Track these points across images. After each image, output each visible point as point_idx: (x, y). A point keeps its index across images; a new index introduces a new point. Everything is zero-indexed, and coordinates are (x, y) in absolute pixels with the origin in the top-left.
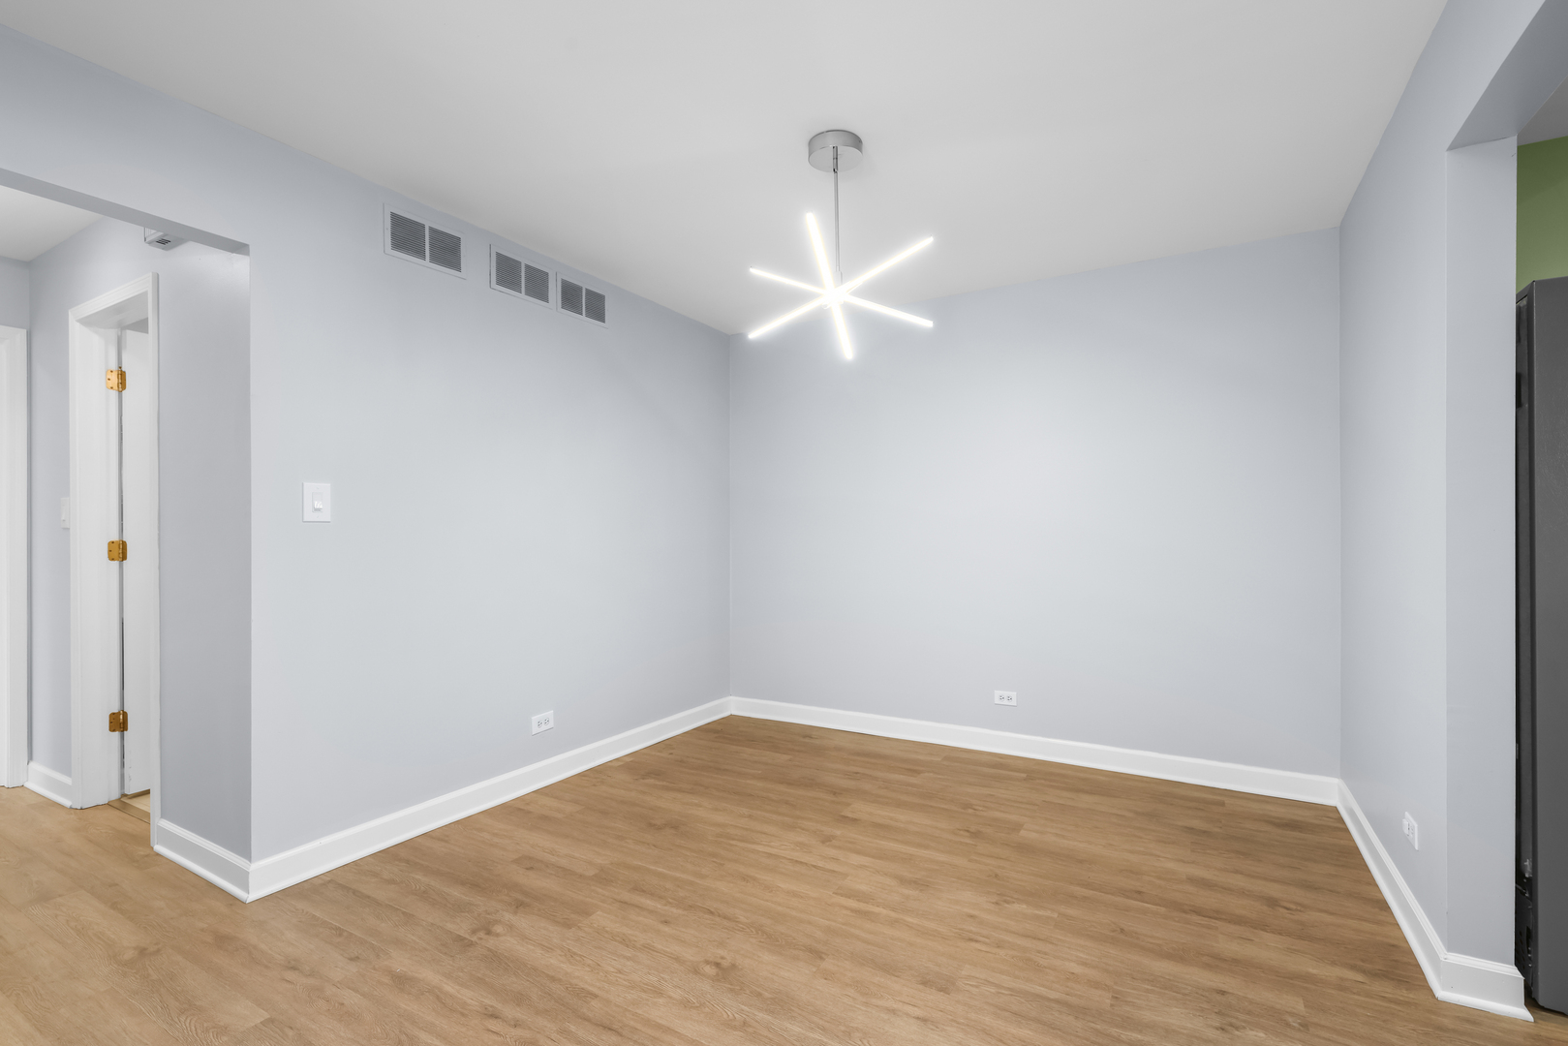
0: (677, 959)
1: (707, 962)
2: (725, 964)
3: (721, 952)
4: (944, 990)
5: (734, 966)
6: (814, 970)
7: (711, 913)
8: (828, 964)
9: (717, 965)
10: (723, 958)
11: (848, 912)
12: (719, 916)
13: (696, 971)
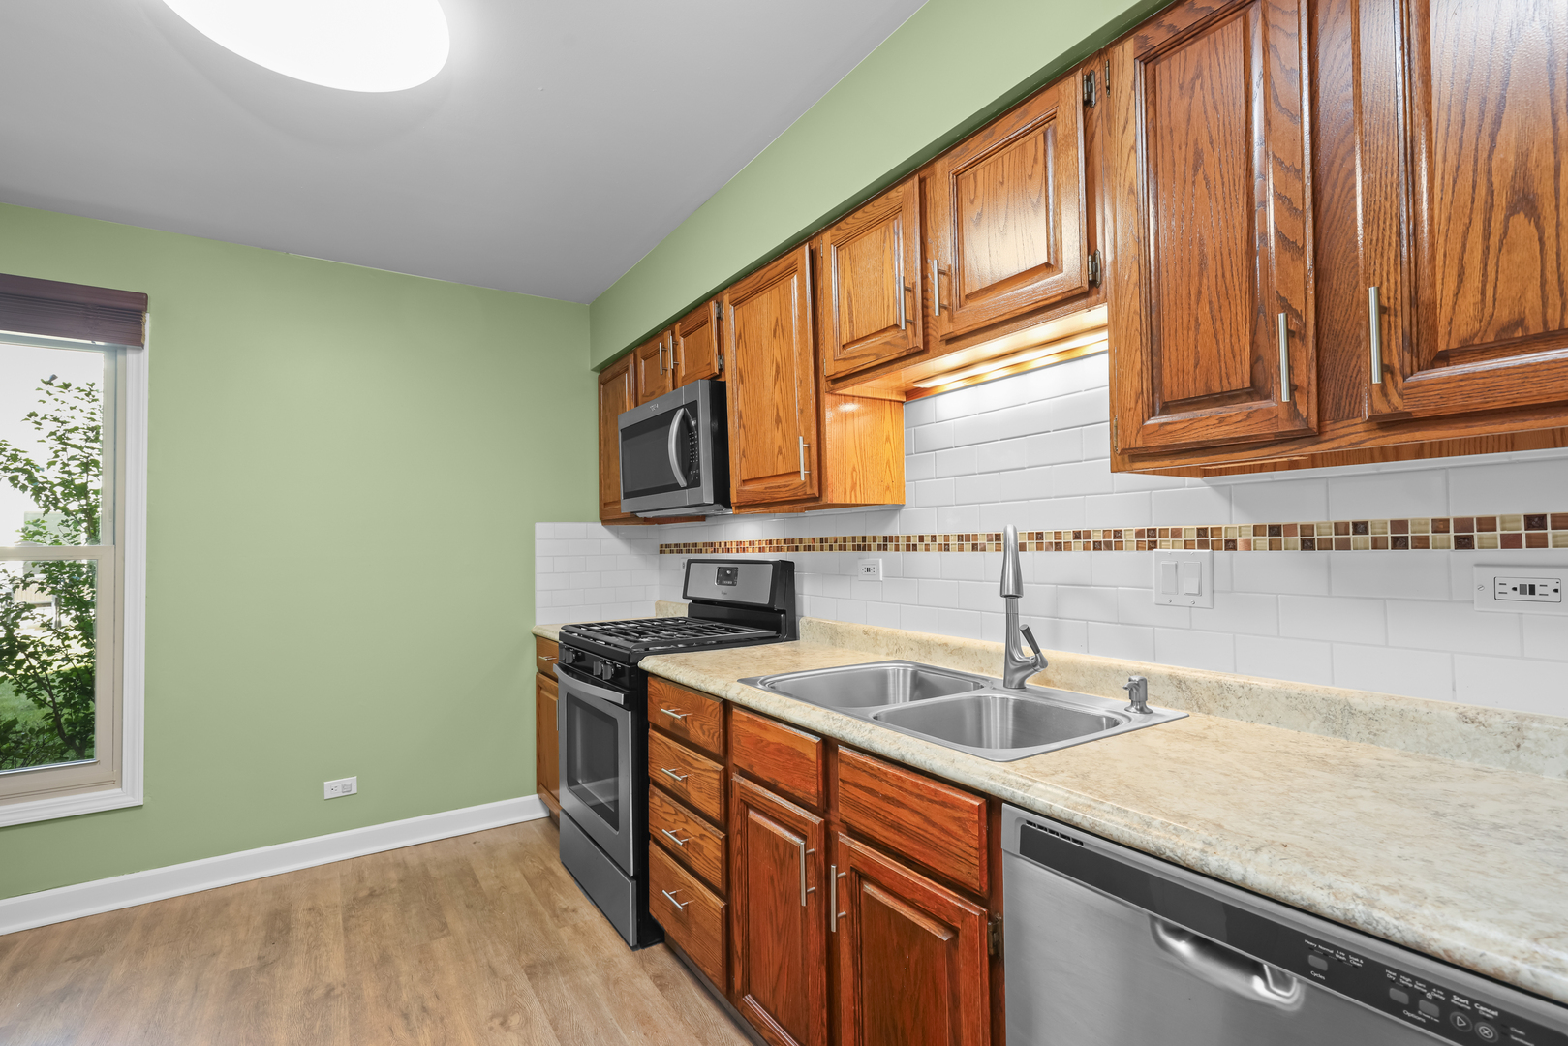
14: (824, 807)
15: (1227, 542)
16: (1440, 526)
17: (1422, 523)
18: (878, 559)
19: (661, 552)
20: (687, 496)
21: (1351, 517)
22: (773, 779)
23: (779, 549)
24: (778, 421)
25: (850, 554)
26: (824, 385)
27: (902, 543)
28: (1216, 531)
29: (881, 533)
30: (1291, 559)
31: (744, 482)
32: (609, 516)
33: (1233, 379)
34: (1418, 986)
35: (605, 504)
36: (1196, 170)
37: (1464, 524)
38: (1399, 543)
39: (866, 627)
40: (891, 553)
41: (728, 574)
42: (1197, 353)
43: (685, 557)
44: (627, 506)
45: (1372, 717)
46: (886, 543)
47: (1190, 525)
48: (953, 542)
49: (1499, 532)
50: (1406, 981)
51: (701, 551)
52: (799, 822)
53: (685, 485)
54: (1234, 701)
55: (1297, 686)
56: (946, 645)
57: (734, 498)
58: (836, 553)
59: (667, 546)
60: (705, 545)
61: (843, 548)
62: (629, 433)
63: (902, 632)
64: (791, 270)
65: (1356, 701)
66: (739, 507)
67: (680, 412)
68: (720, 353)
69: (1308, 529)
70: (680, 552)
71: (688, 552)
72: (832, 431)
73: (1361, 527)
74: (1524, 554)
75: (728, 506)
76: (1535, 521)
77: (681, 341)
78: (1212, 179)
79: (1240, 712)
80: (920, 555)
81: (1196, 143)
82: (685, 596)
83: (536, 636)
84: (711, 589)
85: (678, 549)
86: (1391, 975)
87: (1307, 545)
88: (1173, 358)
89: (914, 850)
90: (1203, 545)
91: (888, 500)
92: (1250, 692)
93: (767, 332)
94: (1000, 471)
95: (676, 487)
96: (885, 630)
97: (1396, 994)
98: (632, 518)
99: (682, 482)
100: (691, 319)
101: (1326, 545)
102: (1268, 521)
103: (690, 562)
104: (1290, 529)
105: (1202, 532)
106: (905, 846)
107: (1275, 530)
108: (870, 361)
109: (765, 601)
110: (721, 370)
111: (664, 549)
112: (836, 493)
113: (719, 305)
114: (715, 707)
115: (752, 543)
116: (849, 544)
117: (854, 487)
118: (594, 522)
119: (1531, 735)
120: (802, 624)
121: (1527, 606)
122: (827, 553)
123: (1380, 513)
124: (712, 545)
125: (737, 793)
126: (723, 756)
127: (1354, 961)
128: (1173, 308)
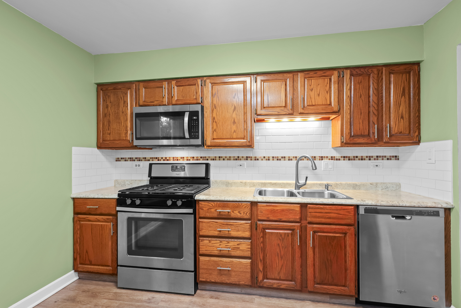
14: (301, 221)
15: (336, 159)
16: (367, 157)
17: (365, 156)
18: (244, 162)
19: (117, 161)
21: (355, 155)
22: (279, 219)
24: (234, 123)
25: (233, 161)
27: (253, 158)
28: (334, 157)
30: (347, 162)
31: (214, 139)
33: (365, 133)
34: (425, 211)
35: (105, 141)
36: (360, 97)
37: (370, 157)
38: (362, 159)
39: (241, 181)
41: (178, 167)
42: (360, 128)
45: (359, 186)
46: (247, 158)
47: (330, 156)
48: (271, 158)
49: (374, 158)
50: (424, 211)
51: (148, 160)
52: (290, 226)
53: (189, 137)
54: (339, 186)
55: (349, 182)
56: (271, 183)
58: (226, 161)
59: (123, 158)
60: (152, 158)
61: (229, 159)
62: (141, 115)
63: (255, 181)
65: (357, 184)
67: (188, 113)
68: (202, 97)
69: (349, 157)
70: (133, 161)
71: (139, 160)
73: (357, 157)
74: (376, 161)
75: (204, 145)
76: (377, 157)
78: (363, 100)
79: (340, 188)
80: (260, 161)
81: (360, 93)
82: (150, 177)
83: (72, 198)
85: (131, 159)
86: (422, 211)
87: (349, 160)
88: (355, 128)
89: (335, 221)
90: (332, 159)
92: (341, 184)
93: (230, 96)
94: (285, 142)
96: (248, 181)
97: (423, 213)
101: (352, 160)
102: (343, 156)
103: (151, 164)
104: (347, 157)
105: (332, 157)
106: (332, 221)
107: (344, 157)
110: (202, 102)
113: (202, 81)
114: (247, 205)
116: (232, 158)
118: (95, 147)
119: (378, 185)
121: (377, 168)
123: (359, 155)
125: (258, 226)
126: (251, 218)
127: (418, 211)
128: (356, 119)
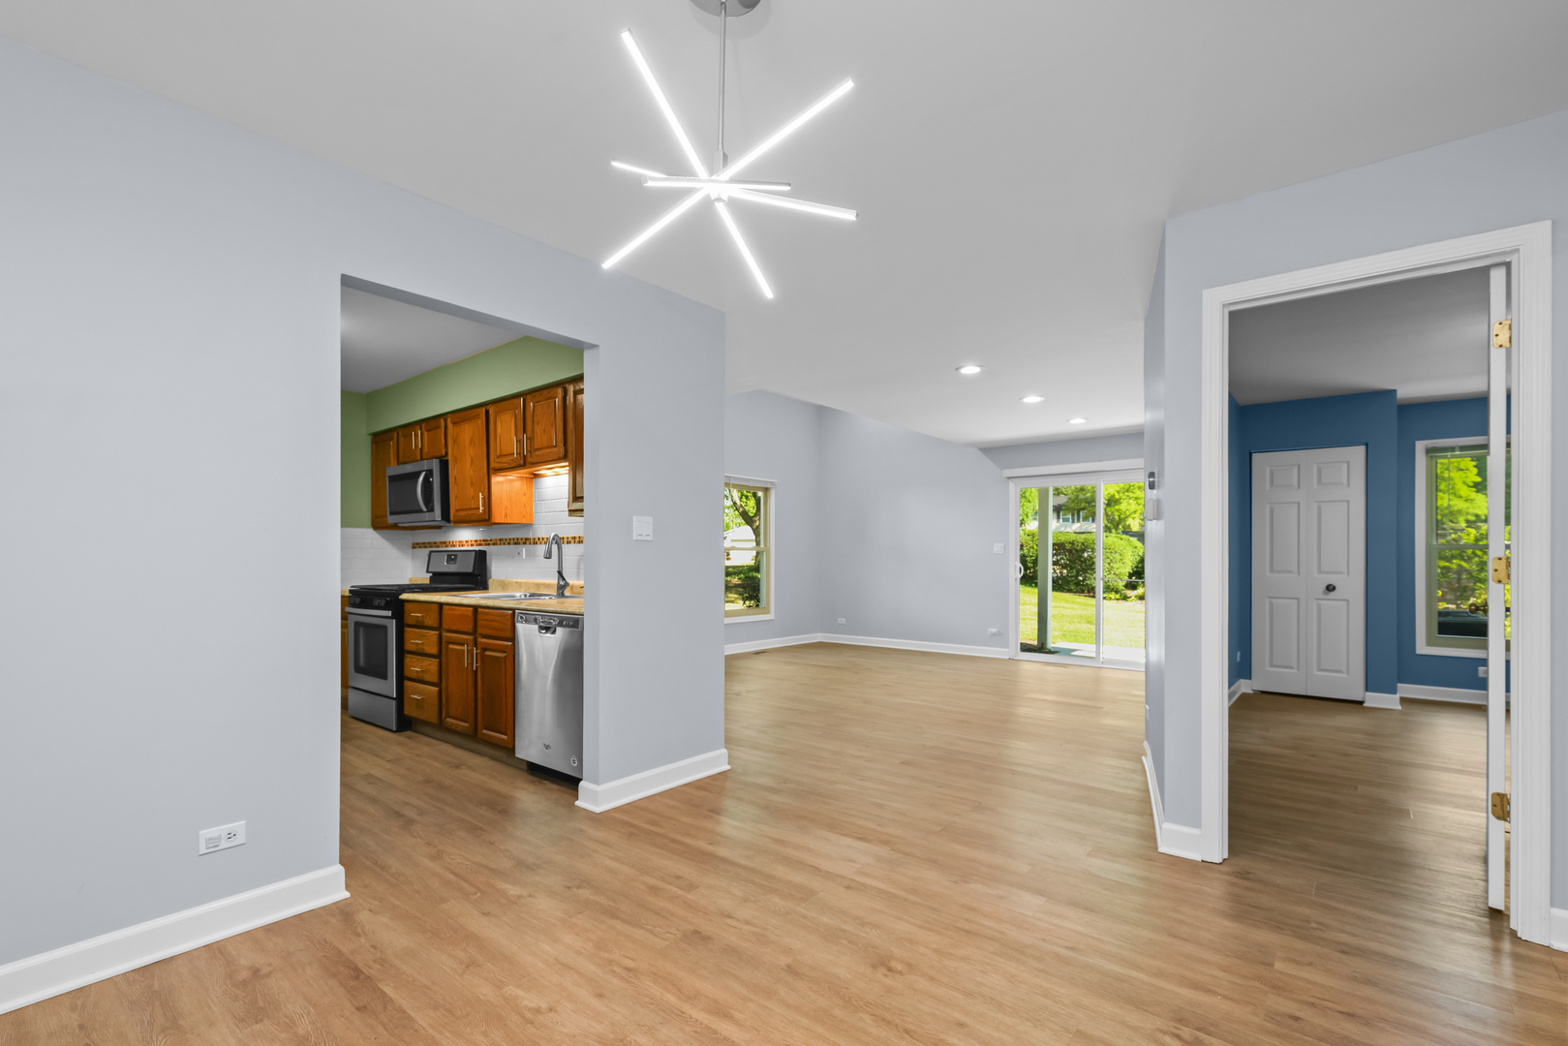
0: (932, 979)
1: (900, 973)
2: (883, 970)
3: (888, 982)
4: (696, 932)
5: (874, 967)
6: (798, 957)
7: (907, 1031)
8: (784, 960)
9: (890, 969)
10: (885, 975)
11: (738, 1015)
12: (896, 1026)
13: (910, 966)
14: (474, 633)
18: (524, 549)
19: (413, 548)
20: (427, 516)
22: (457, 629)
23: (480, 545)
24: (472, 484)
25: (512, 547)
26: (491, 471)
27: (532, 541)
29: (524, 536)
31: (457, 511)
32: (378, 524)
35: (376, 517)
40: (528, 546)
41: (452, 557)
43: (427, 550)
44: (391, 519)
46: (526, 541)
51: (438, 547)
52: (465, 641)
57: (452, 518)
58: (507, 546)
59: (417, 544)
60: (441, 543)
61: (509, 544)
62: (394, 479)
64: (477, 416)
66: (455, 523)
67: (424, 473)
68: (446, 445)
70: (426, 547)
71: (431, 547)
72: (494, 489)
75: (449, 521)
77: (426, 434)
82: (428, 572)
84: (444, 566)
85: (424, 545)
91: (524, 521)
93: (467, 442)
95: (421, 511)
98: (395, 527)
99: (425, 509)
100: (431, 423)
103: (431, 552)
106: (496, 634)
108: (506, 466)
109: (470, 570)
110: (447, 453)
111: (415, 546)
112: (498, 517)
113: (445, 420)
114: (436, 607)
115: (467, 542)
116: (512, 542)
117: (506, 515)
118: (368, 527)
120: (490, 582)
122: (502, 546)
124: (445, 543)
125: (444, 639)
126: (439, 628)
